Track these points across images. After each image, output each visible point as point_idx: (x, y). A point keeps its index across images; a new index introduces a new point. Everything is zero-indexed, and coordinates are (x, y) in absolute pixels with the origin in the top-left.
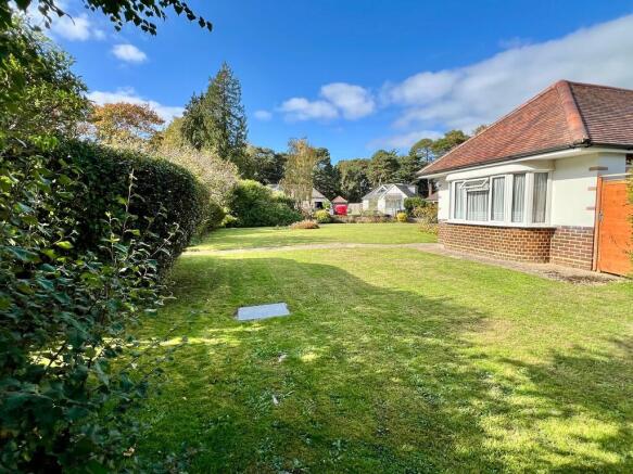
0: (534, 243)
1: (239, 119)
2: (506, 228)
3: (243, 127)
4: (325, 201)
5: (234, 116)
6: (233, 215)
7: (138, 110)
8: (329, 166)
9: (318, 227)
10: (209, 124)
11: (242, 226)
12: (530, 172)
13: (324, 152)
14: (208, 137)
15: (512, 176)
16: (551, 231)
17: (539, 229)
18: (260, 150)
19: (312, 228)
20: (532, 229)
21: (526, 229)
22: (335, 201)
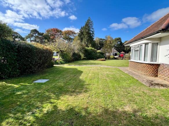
0: (151, 69)
1: (92, 32)
2: (142, 63)
3: (93, 34)
4: (118, 53)
5: (91, 31)
6: (85, 57)
7: (71, 31)
8: (121, 43)
9: (105, 61)
10: (85, 33)
11: (86, 60)
12: (150, 43)
13: (120, 39)
14: (84, 37)
15: (144, 45)
16: (158, 65)
17: (153, 64)
18: (101, 39)
19: (103, 61)
20: (150, 64)
21: (148, 64)
22: (121, 53)
